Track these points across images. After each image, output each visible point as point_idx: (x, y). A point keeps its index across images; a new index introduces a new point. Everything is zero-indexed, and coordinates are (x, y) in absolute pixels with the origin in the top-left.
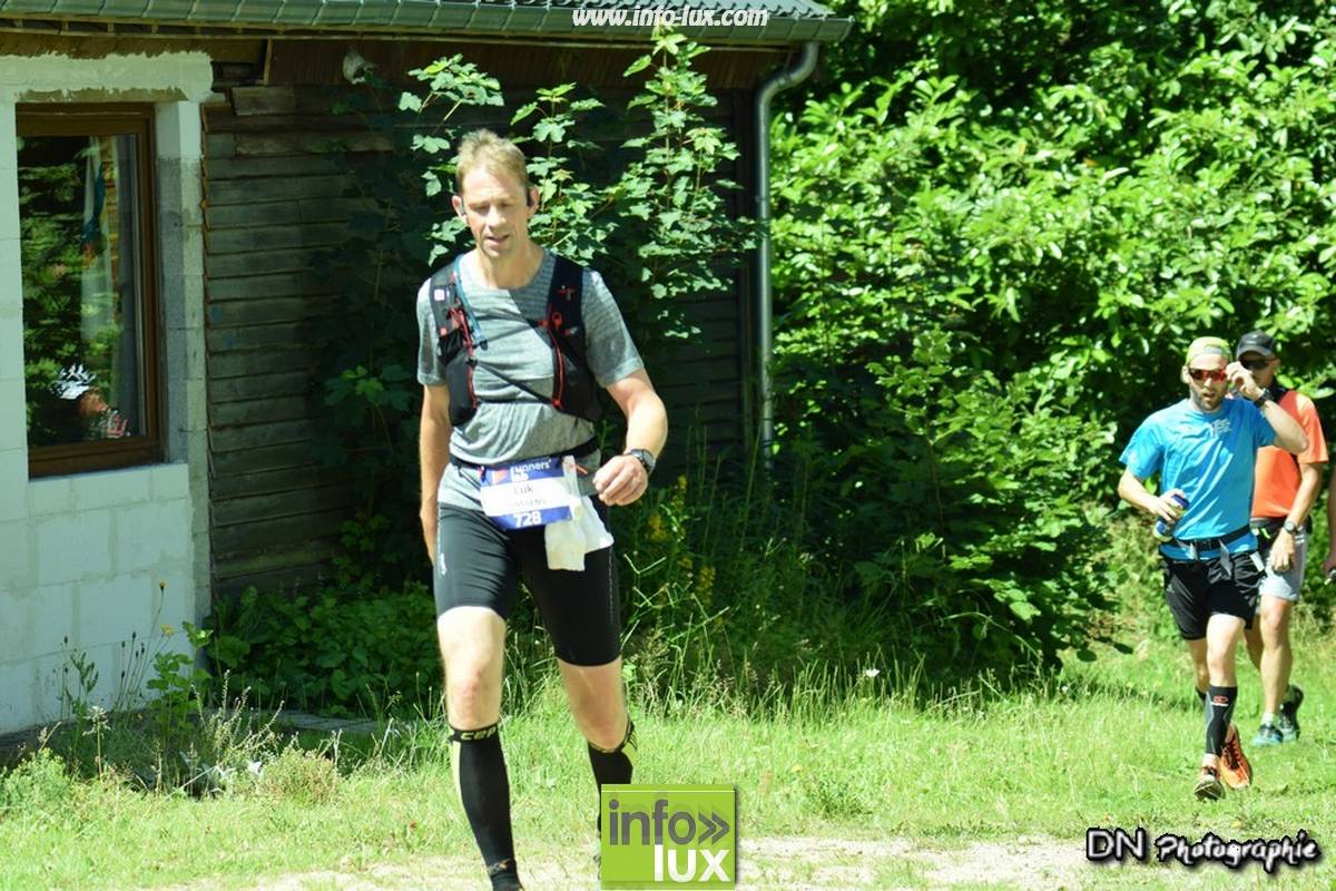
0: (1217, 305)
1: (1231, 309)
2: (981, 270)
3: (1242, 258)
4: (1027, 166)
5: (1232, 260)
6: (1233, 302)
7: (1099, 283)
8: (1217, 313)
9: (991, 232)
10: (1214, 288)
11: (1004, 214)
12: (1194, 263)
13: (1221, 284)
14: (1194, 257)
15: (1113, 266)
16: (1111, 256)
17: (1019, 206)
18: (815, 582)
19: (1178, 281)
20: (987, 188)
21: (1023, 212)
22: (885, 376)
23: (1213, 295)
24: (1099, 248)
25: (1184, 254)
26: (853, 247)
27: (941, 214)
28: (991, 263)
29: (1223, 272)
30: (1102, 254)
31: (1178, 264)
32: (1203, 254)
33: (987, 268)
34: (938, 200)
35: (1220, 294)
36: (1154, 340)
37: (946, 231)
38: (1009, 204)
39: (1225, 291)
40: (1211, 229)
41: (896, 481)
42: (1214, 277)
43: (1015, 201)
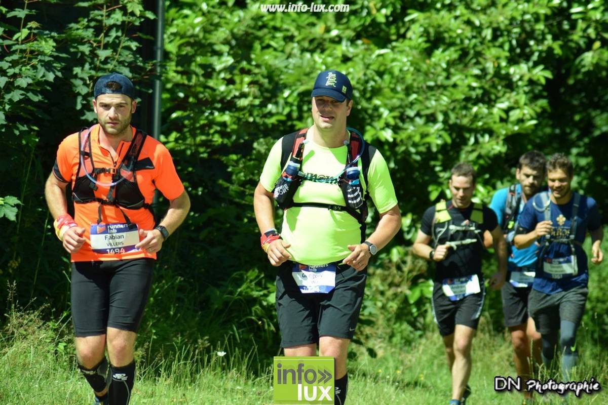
0: (440, 136)
1: (449, 140)
2: (291, 105)
3: (458, 106)
4: (325, 40)
5: (451, 107)
6: (450, 135)
7: (367, 117)
8: (439, 142)
9: (299, 80)
10: (439, 126)
11: (308, 70)
12: (428, 108)
13: (445, 122)
14: (428, 104)
15: (376, 108)
16: (377, 102)
17: (318, 66)
18: (182, 296)
19: (417, 119)
20: (296, 51)
21: (320, 69)
22: (233, 166)
23: (438, 130)
24: (368, 95)
25: (421, 102)
26: (211, 83)
27: (268, 67)
28: (298, 99)
29: (446, 114)
30: (369, 100)
31: (417, 107)
32: (433, 103)
33: (296, 103)
34: (267, 57)
35: (444, 129)
36: (399, 157)
37: (270, 76)
38: (312, 63)
39: (447, 127)
40: (438, 87)
41: (236, 233)
42: (440, 117)
43: (315, 62)
